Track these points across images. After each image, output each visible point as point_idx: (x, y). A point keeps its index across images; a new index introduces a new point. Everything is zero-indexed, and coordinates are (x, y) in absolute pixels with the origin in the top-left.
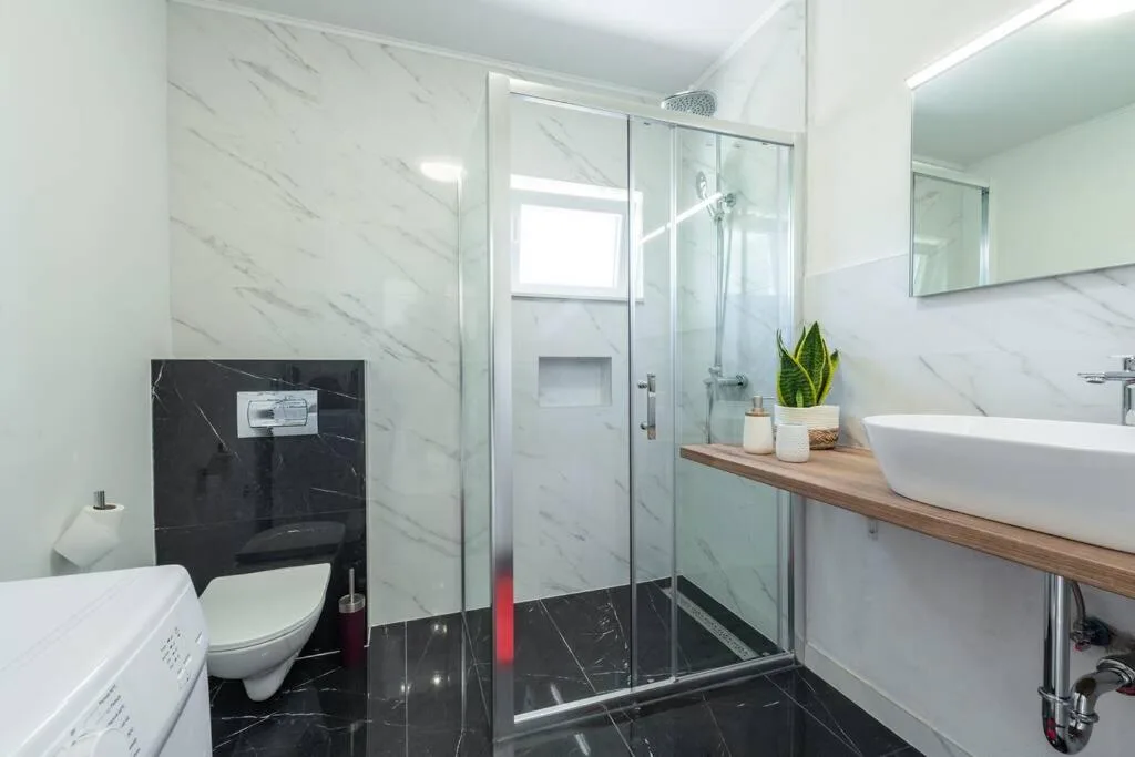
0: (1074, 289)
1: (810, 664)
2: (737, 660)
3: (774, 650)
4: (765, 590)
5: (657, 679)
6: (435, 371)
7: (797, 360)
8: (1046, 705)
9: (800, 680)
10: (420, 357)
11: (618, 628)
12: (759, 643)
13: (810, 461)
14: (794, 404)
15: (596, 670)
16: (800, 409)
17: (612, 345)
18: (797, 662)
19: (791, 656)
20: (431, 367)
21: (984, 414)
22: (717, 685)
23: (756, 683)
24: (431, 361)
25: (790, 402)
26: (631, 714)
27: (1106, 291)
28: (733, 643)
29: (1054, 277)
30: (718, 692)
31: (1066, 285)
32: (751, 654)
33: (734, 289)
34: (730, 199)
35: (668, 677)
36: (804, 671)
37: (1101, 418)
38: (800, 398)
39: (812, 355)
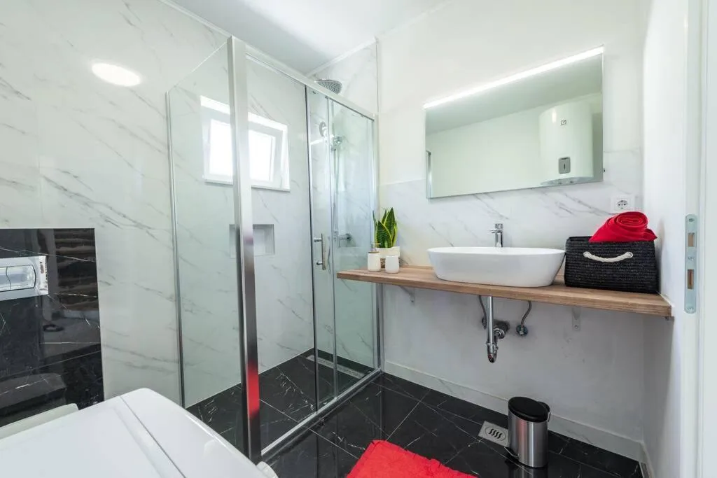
0: (479, 199)
1: (386, 371)
2: (358, 380)
3: (372, 370)
4: (364, 341)
5: (328, 401)
6: (153, 236)
7: (384, 225)
8: (489, 347)
9: (383, 378)
10: (138, 225)
11: (293, 386)
12: (364, 369)
13: (399, 272)
14: (384, 247)
15: (291, 411)
16: (386, 249)
17: (275, 218)
18: (381, 371)
19: (379, 370)
20: (148, 232)
21: (452, 246)
22: (354, 394)
23: (369, 387)
24: (149, 228)
25: (382, 246)
26: (321, 424)
27: (487, 200)
28: (351, 373)
29: (473, 194)
30: (357, 396)
31: (477, 197)
32: (362, 375)
33: (342, 188)
34: (339, 139)
35: (333, 398)
36: (385, 374)
37: (490, 245)
38: (386, 244)
39: (391, 223)
